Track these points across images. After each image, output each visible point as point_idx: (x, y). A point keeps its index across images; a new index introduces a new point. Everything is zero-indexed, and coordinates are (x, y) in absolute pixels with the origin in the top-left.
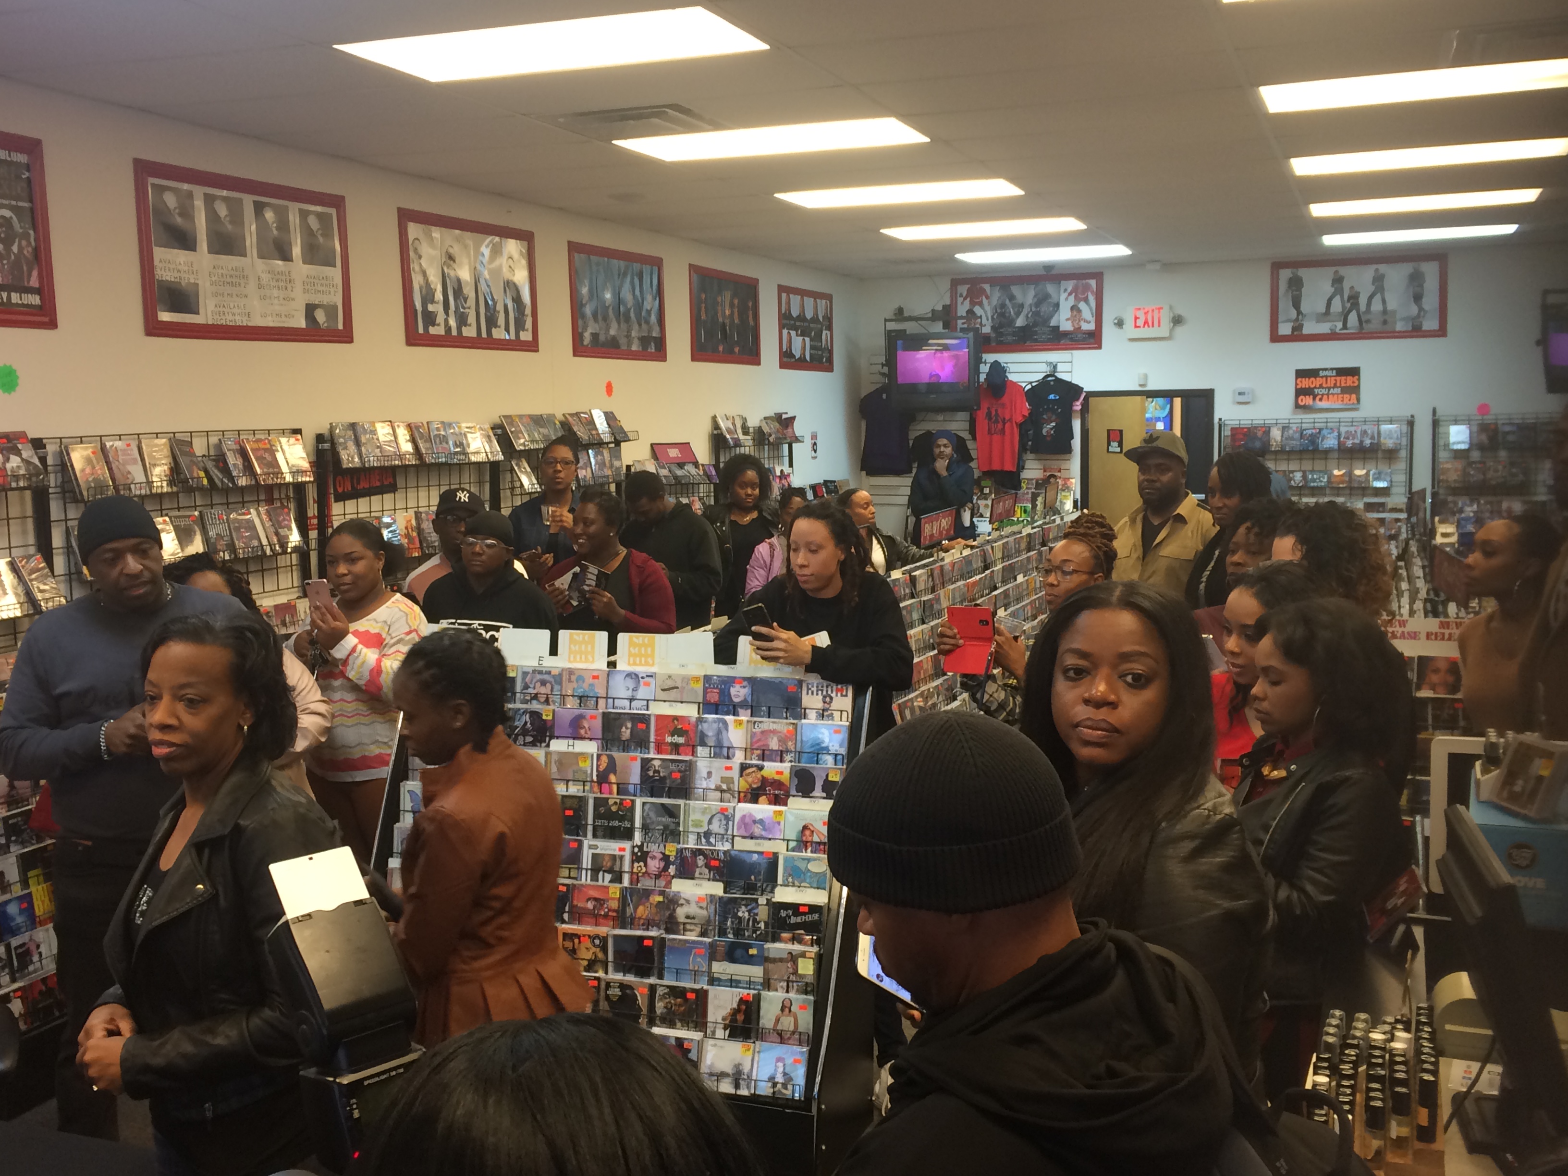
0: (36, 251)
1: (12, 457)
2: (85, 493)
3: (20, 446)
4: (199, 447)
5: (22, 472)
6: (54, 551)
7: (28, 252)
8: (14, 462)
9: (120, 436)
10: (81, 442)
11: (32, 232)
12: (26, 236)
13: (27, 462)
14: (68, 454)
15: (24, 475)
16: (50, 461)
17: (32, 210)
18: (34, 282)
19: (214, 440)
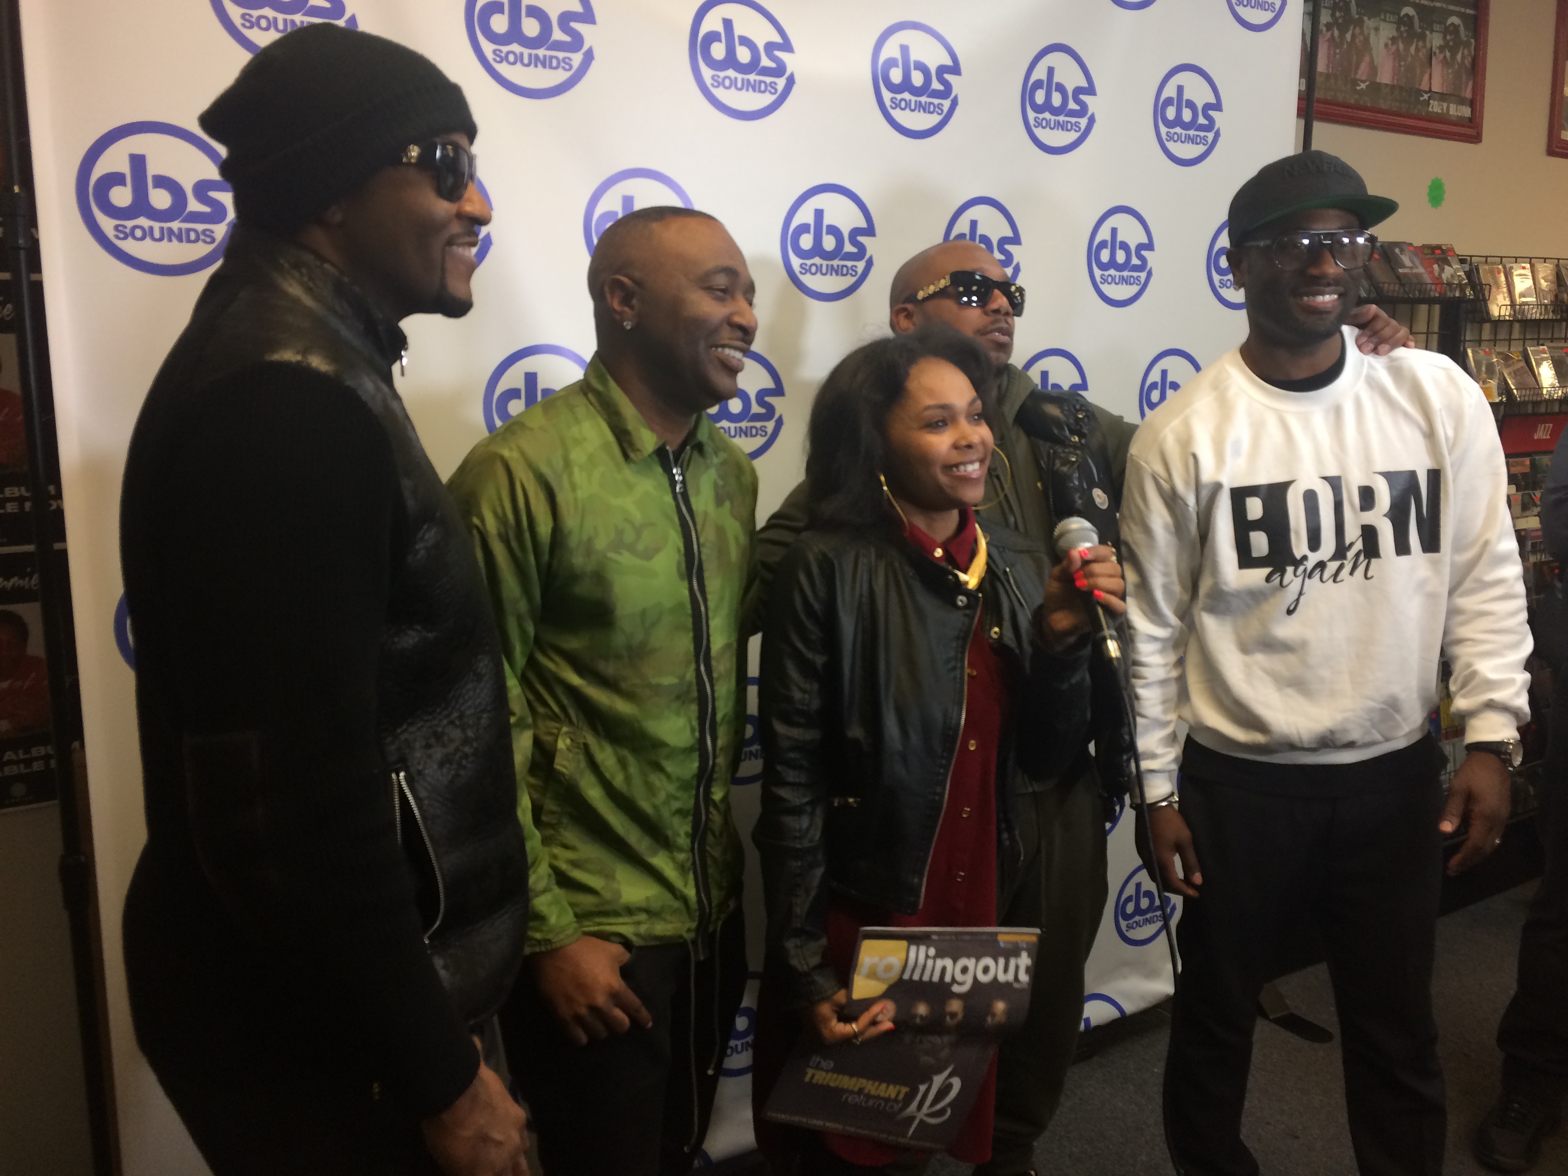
0: (1474, 60)
7: (1468, 61)
9: (1516, 258)
10: (1487, 262)
11: (1473, 41)
12: (1467, 45)
17: (1475, 18)
18: (1468, 94)
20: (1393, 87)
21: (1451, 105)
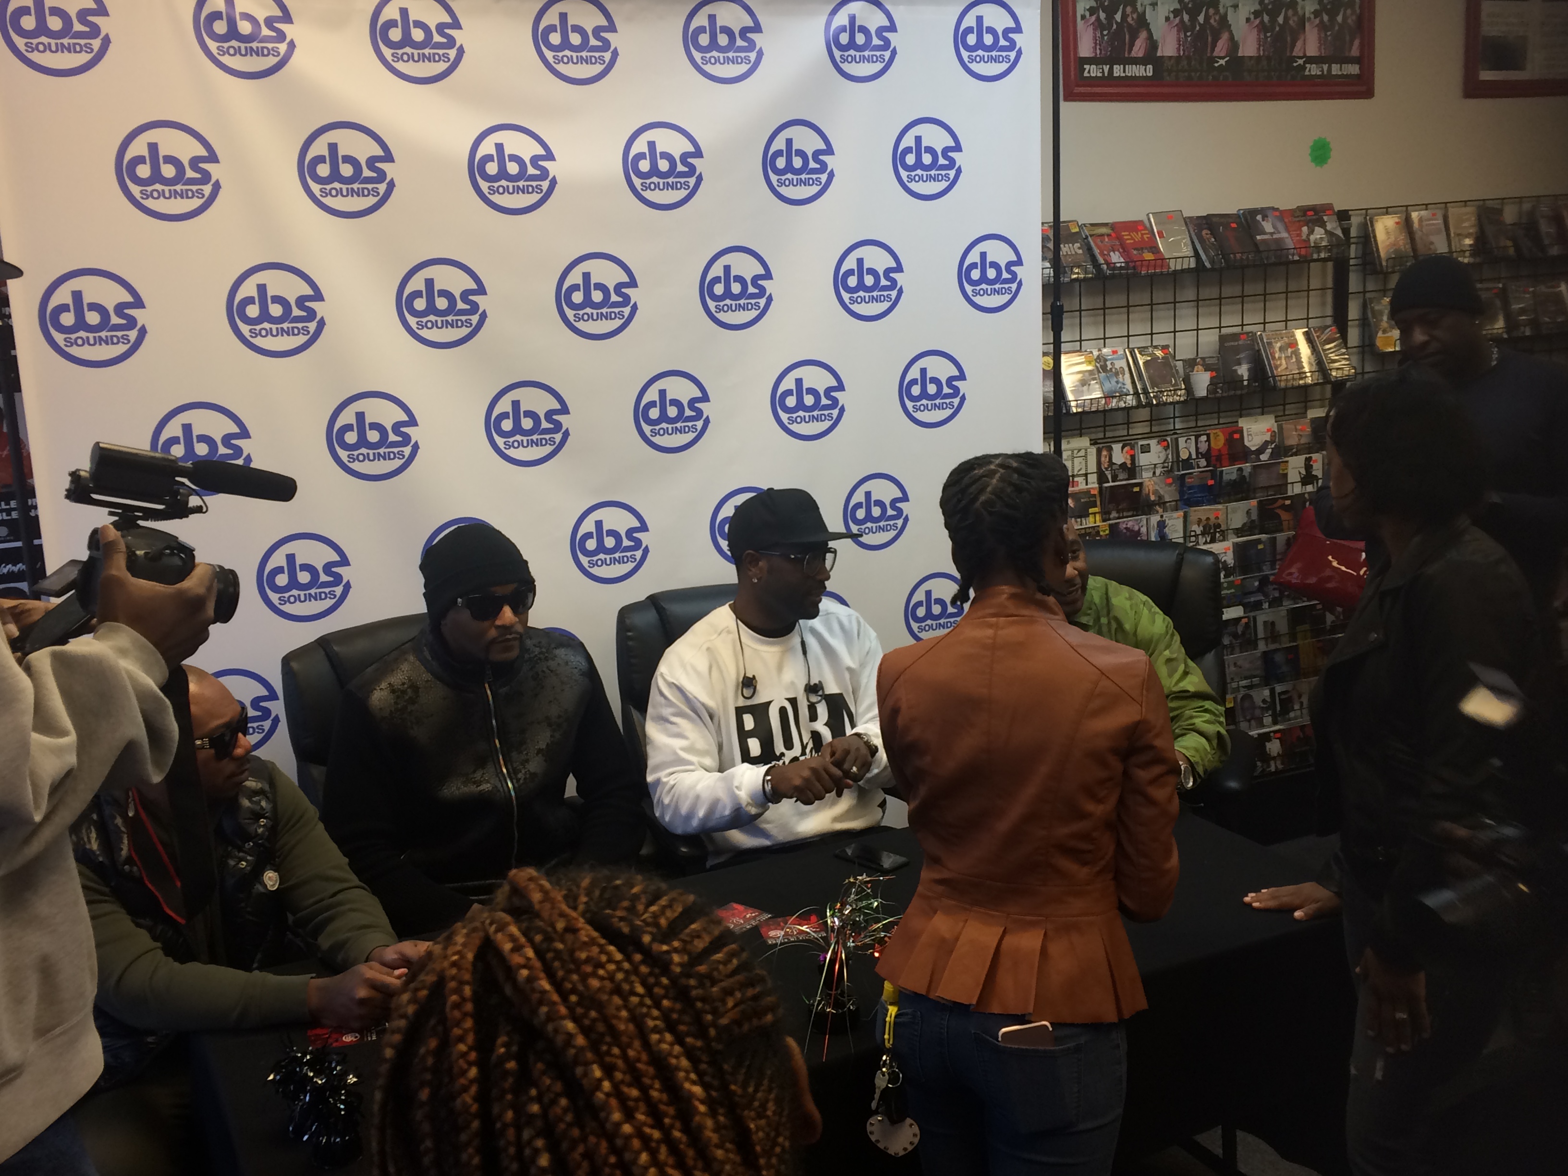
0: (1360, 20)
1: (1316, 228)
2: (1384, 263)
3: (1325, 218)
4: (1509, 215)
5: (1324, 244)
6: (1349, 323)
7: (1352, 20)
8: (1318, 233)
9: (1426, 205)
10: (1387, 213)
13: (1330, 234)
14: (1372, 225)
15: (1326, 246)
16: (1353, 233)
18: (1355, 52)
19: (1527, 206)
20: (1258, 59)
21: (1333, 65)
